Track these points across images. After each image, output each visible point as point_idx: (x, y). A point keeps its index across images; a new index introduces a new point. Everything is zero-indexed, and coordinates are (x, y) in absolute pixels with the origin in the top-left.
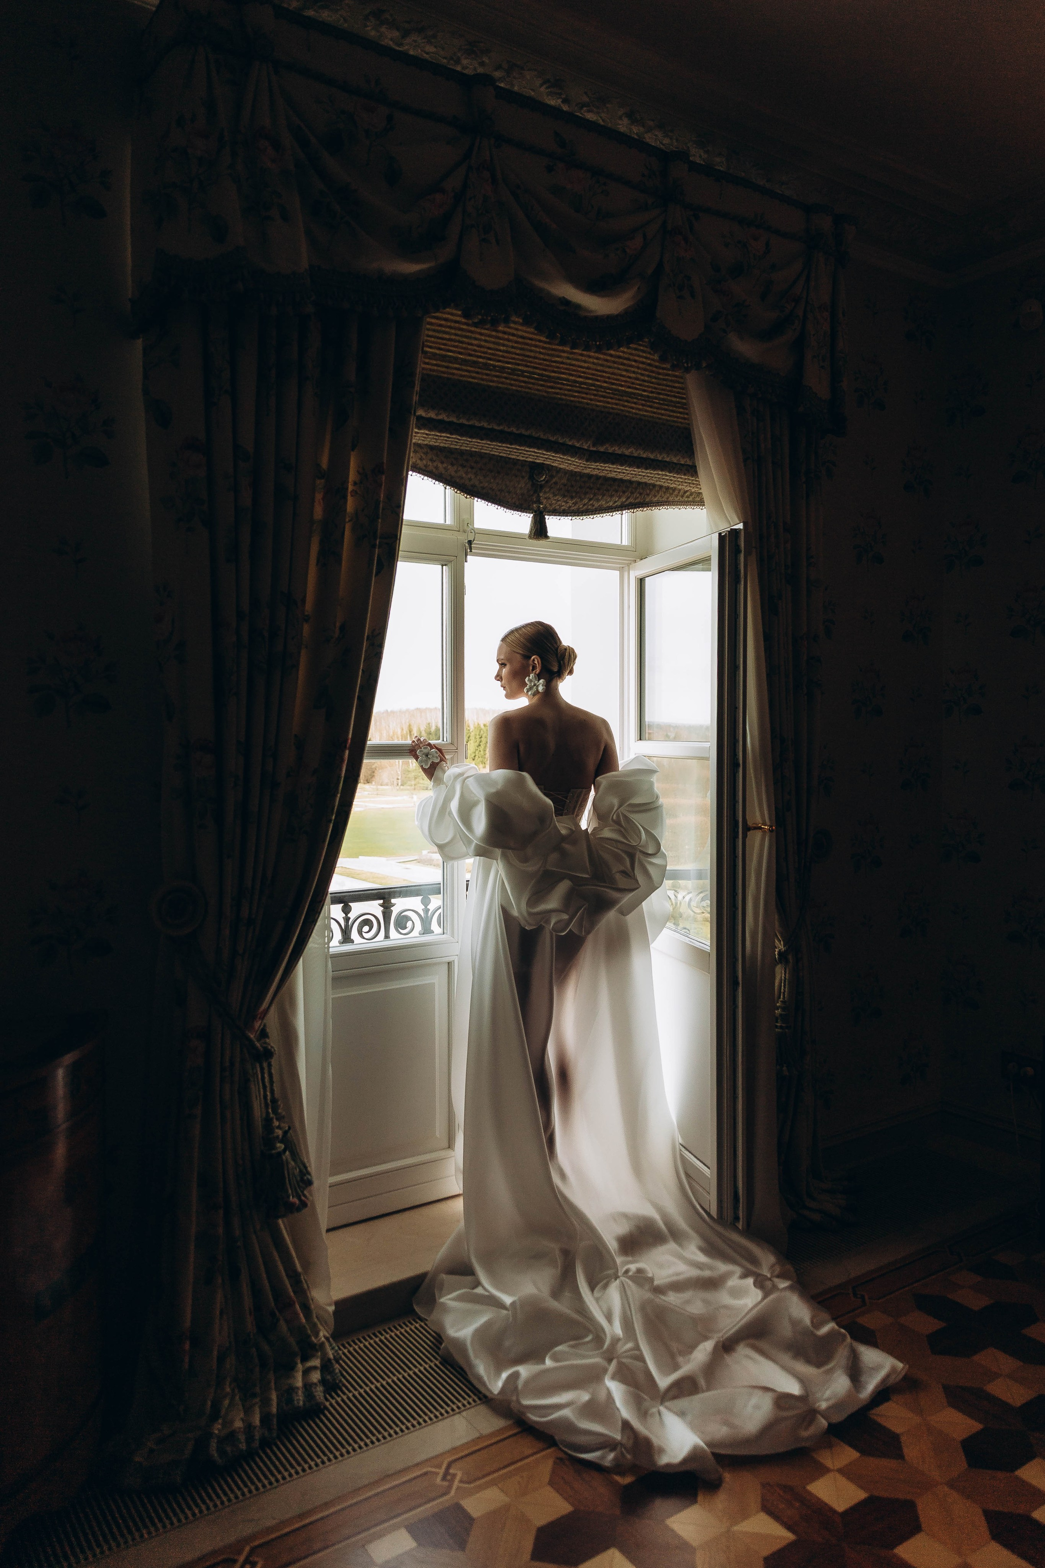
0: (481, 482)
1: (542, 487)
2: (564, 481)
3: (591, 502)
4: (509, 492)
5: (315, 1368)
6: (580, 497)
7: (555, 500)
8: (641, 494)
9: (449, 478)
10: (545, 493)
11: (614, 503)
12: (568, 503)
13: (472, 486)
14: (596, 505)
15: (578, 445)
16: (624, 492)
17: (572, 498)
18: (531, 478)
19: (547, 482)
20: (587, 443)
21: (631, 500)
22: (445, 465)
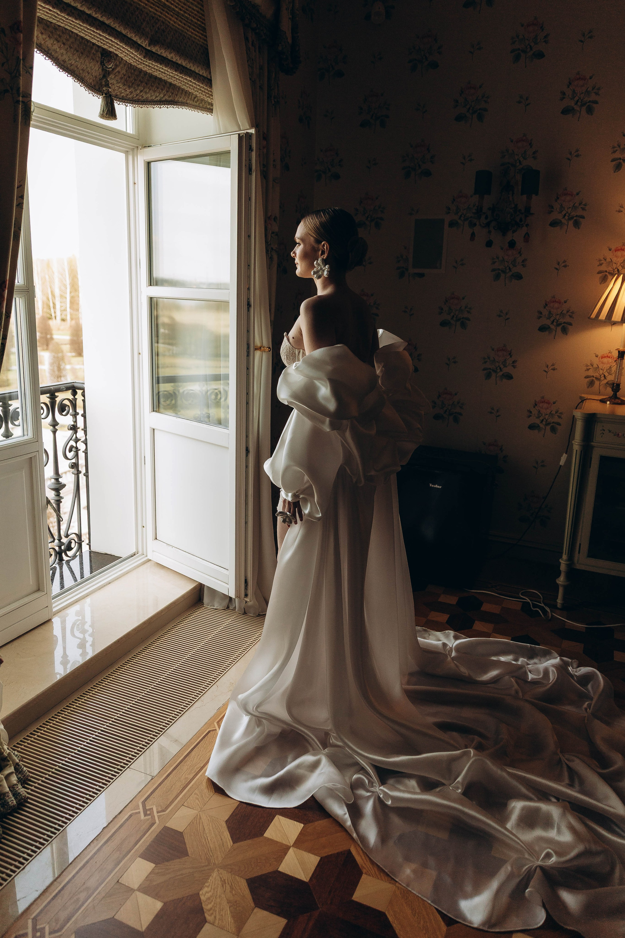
1: (109, 73)
2: (124, 71)
3: (141, 94)
4: (88, 73)
5: (12, 773)
6: (135, 88)
7: (118, 87)
9: (46, 49)
10: (113, 79)
11: (156, 98)
12: (126, 91)
15: (140, 42)
17: (129, 87)
18: (102, 64)
19: (113, 69)
20: (145, 42)
21: (166, 97)
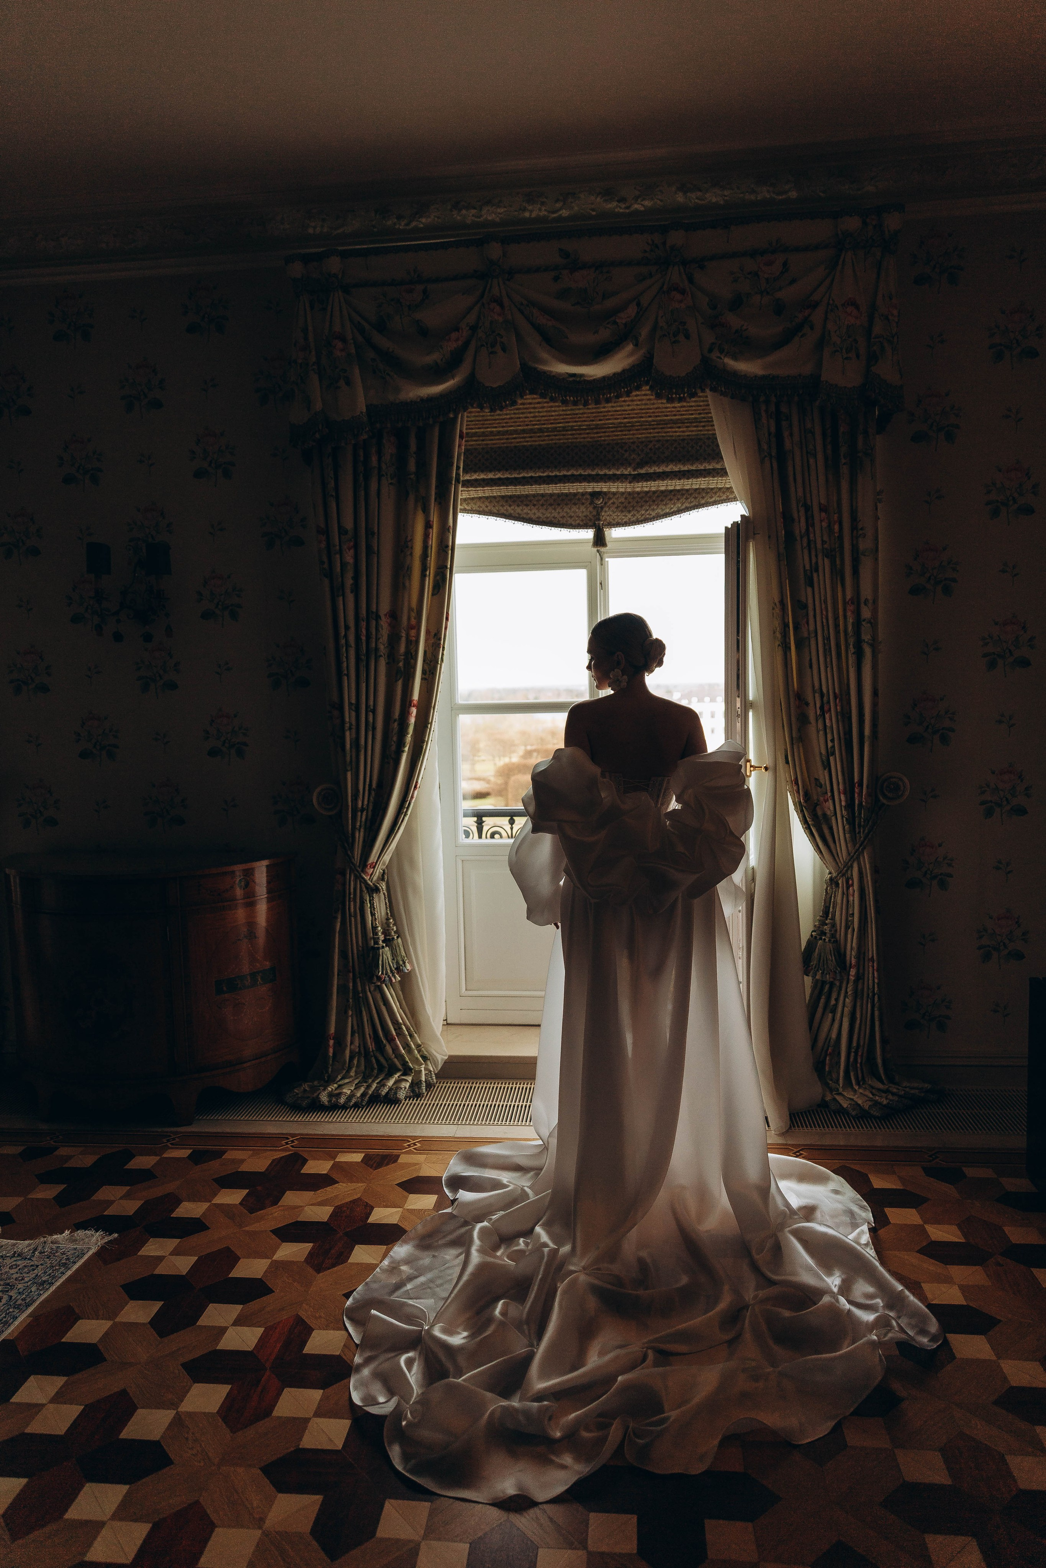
0: (544, 514)
1: (602, 508)
2: (621, 500)
3: (648, 512)
4: (571, 517)
8: (696, 498)
9: (517, 515)
10: (606, 512)
13: (537, 518)
14: (653, 514)
15: (619, 473)
16: (678, 499)
18: (592, 503)
19: (606, 503)
20: (626, 470)
22: (512, 507)
